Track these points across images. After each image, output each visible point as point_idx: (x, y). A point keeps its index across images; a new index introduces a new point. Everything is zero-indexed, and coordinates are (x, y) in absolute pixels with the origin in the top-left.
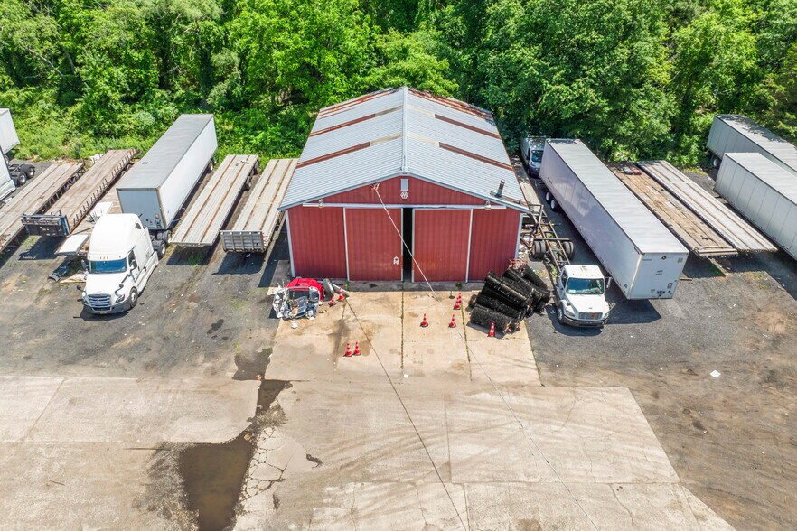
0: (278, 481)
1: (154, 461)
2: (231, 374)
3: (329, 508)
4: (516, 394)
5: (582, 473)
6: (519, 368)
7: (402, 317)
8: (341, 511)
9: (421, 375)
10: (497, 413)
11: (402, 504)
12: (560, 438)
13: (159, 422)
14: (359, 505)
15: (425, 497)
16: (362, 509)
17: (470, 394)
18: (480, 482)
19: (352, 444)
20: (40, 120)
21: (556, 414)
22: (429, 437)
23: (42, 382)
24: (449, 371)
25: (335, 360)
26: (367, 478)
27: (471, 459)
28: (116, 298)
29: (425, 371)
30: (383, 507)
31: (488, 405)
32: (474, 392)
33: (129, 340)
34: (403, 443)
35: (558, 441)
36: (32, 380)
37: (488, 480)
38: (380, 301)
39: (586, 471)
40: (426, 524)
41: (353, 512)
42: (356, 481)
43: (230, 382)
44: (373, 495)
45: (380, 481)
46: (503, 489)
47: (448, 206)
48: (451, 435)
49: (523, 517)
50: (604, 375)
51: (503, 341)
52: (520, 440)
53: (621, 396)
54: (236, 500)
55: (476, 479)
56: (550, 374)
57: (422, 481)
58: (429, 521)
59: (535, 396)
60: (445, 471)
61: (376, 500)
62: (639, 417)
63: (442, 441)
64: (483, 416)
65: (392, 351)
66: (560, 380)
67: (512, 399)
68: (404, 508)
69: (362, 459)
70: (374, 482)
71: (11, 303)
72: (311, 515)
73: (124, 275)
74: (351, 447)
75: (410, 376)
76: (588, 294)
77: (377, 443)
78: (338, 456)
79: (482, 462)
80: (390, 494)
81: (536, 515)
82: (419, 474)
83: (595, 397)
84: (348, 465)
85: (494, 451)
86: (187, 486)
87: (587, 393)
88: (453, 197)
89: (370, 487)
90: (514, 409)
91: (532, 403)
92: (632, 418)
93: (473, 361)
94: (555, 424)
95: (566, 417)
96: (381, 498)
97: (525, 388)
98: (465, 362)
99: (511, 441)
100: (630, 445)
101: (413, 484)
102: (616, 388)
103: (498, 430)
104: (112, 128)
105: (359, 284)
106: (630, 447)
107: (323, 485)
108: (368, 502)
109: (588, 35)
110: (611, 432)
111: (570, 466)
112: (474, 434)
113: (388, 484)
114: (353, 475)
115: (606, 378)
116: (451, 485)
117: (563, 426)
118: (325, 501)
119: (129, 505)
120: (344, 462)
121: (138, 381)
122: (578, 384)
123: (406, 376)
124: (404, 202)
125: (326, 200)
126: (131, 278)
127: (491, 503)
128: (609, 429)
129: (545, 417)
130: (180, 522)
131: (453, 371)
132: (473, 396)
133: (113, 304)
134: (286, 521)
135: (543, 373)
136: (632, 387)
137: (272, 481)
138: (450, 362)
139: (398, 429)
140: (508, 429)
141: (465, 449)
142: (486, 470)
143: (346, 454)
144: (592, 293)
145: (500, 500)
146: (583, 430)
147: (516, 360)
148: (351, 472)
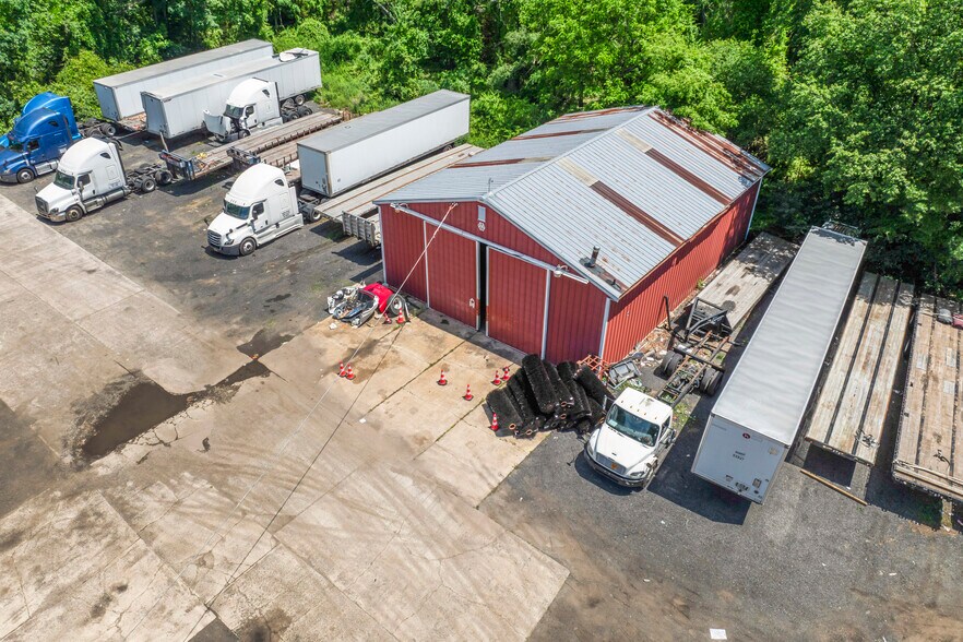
0: (165, 445)
1: (119, 380)
2: (240, 342)
3: (166, 488)
4: (438, 499)
5: (392, 615)
6: (477, 477)
7: (431, 365)
8: (171, 496)
9: (377, 426)
10: (394, 504)
11: (215, 523)
12: (420, 569)
13: (154, 353)
14: (188, 502)
15: (237, 530)
16: (185, 506)
17: (394, 470)
18: (294, 552)
19: (246, 451)
20: (357, 70)
21: (450, 544)
22: (309, 486)
23: (130, 287)
24: (405, 438)
25: (326, 374)
26: (219, 485)
27: (315, 527)
28: (226, 240)
29: (385, 426)
30: (200, 515)
31: (396, 492)
32: (401, 472)
33: (212, 281)
34: (283, 476)
35: (414, 569)
36: (126, 281)
37: (303, 555)
38: (432, 339)
39: (399, 616)
40: (210, 552)
41: (178, 503)
42: (211, 481)
43: (232, 349)
44: (206, 501)
45: (226, 494)
46: (304, 571)
47: (525, 257)
48: (328, 496)
49: (285, 609)
50: (563, 541)
51: (499, 441)
52: (379, 542)
53: (549, 574)
54: (126, 441)
55: (295, 547)
56: (502, 502)
57: (253, 516)
58: (214, 552)
59: (454, 512)
60: (280, 522)
61: (204, 506)
62: (535, 610)
63: (314, 496)
64: (378, 496)
65: (381, 392)
66: (504, 514)
67: (428, 501)
68: (212, 527)
69: (238, 468)
70: (221, 492)
71: (180, 219)
72: (151, 485)
73: (243, 222)
74: (243, 453)
75: (367, 422)
76: (631, 436)
77: (264, 462)
78: (224, 454)
79: (319, 536)
80: (217, 509)
81: (298, 616)
82: (259, 510)
83: (517, 555)
84: (221, 465)
85: (344, 535)
86: (114, 411)
87: (515, 546)
88: (530, 248)
89: (214, 494)
90: (417, 512)
91: (441, 517)
92: (526, 604)
93: (441, 442)
94: (435, 552)
95: (457, 552)
96: (210, 507)
97: (455, 499)
98: (432, 438)
99: (370, 538)
100: (483, 628)
101: (245, 513)
102: (555, 563)
103: (373, 520)
104: (398, 90)
105: (435, 315)
106: (478, 630)
107: (186, 468)
108: (195, 503)
109: (925, 83)
110: (480, 600)
111: (391, 599)
112: (347, 509)
113: (227, 500)
114: (215, 476)
115: (560, 545)
116: (269, 536)
117: (440, 560)
118: (172, 481)
119: (71, 401)
120: (224, 462)
121: (179, 315)
122: (519, 531)
123: (363, 421)
124: (481, 235)
125: (411, 206)
126: (250, 228)
127: (278, 576)
128: (482, 596)
129: (434, 539)
130: (80, 432)
131: (410, 441)
132: (394, 475)
133: (223, 245)
134: (131, 477)
135: (496, 497)
136: (576, 575)
137: (161, 442)
138: (417, 431)
139: (296, 462)
140: (384, 525)
141: (322, 516)
142: (314, 546)
143: (233, 455)
144: (635, 438)
145: (287, 579)
146: (455, 577)
147: (484, 467)
148: (217, 472)
